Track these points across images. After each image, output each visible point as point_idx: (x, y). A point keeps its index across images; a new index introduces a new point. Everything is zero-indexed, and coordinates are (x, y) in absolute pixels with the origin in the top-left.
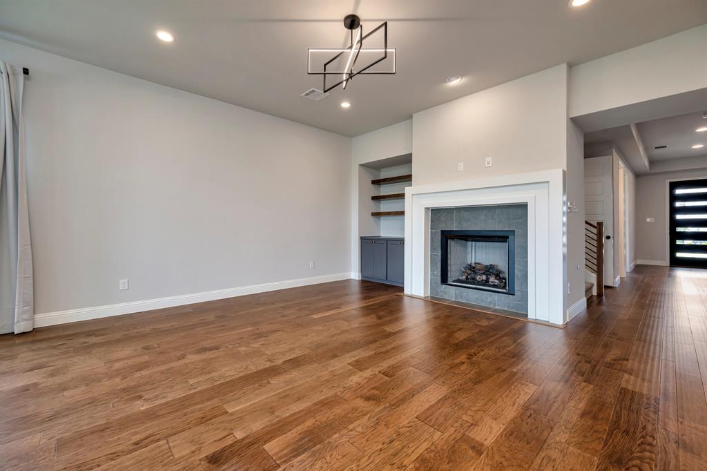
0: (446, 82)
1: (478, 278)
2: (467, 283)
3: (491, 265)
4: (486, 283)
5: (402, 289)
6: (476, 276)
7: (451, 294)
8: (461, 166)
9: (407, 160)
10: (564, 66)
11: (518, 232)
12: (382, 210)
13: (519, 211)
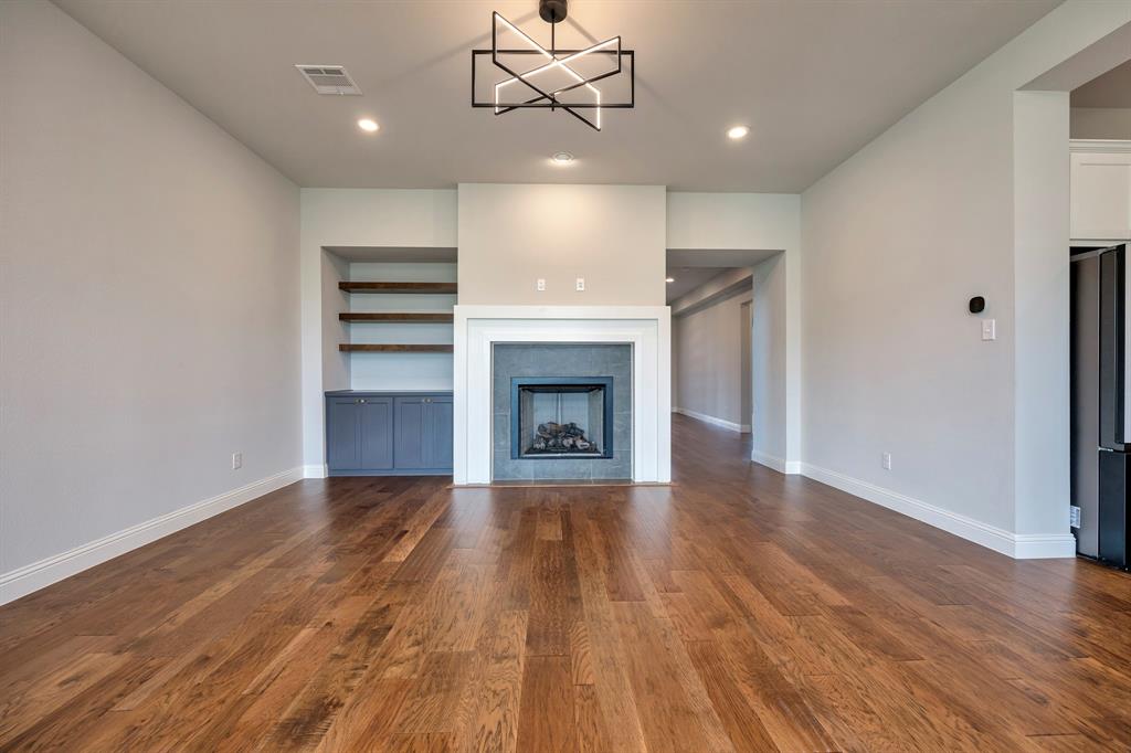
0: (551, 157)
1: (565, 442)
2: (549, 452)
3: (572, 424)
4: (573, 448)
5: (450, 479)
6: (560, 440)
7: (531, 470)
8: (541, 283)
9: (449, 256)
10: (664, 188)
11: (617, 378)
12: (353, 342)
13: (618, 353)
